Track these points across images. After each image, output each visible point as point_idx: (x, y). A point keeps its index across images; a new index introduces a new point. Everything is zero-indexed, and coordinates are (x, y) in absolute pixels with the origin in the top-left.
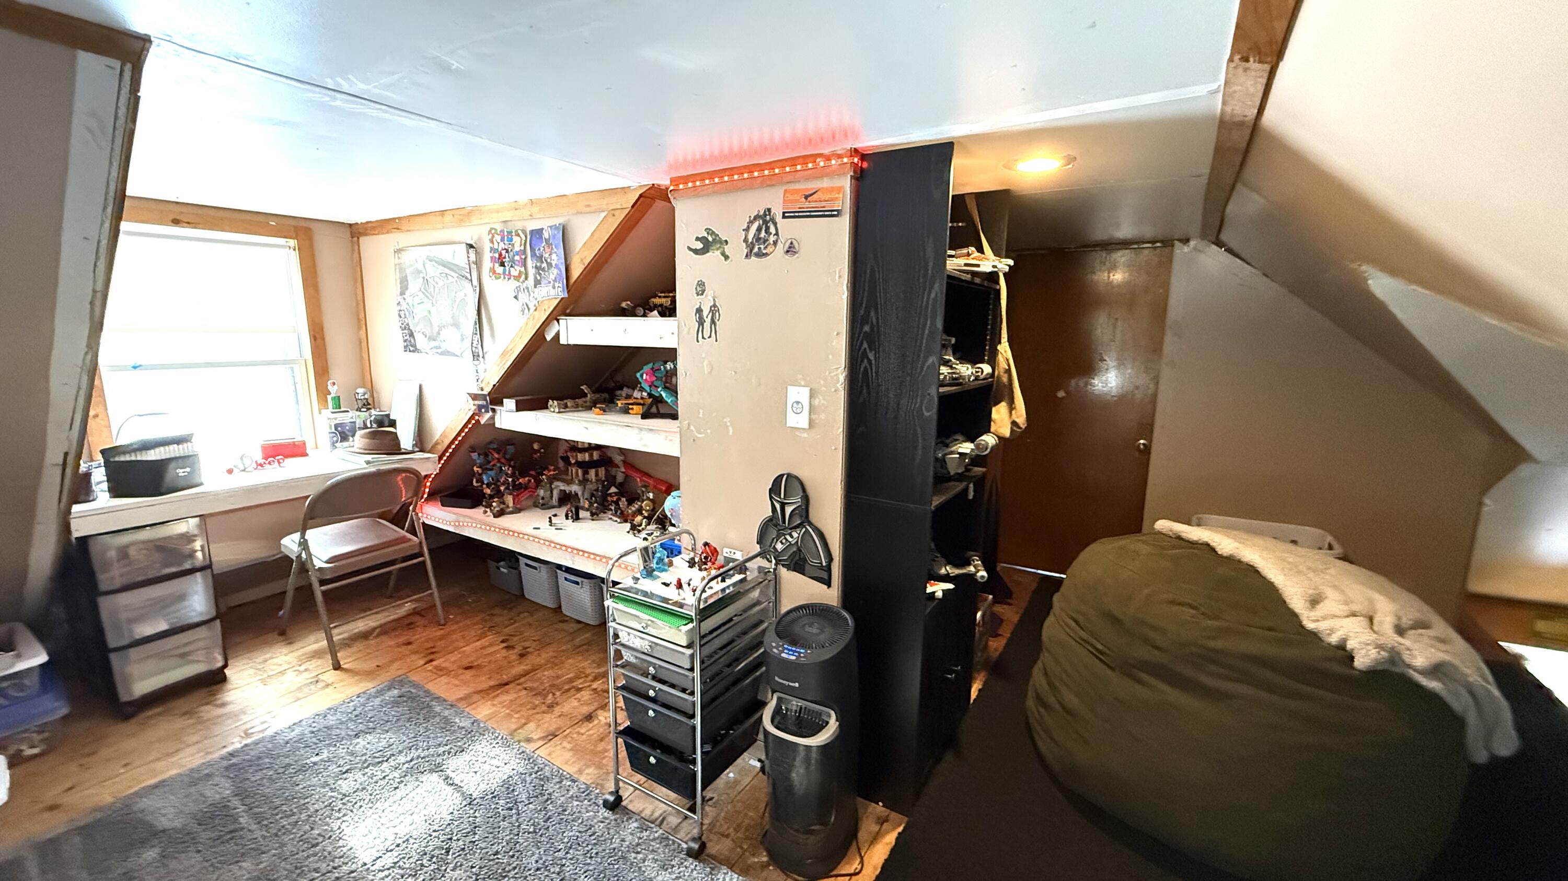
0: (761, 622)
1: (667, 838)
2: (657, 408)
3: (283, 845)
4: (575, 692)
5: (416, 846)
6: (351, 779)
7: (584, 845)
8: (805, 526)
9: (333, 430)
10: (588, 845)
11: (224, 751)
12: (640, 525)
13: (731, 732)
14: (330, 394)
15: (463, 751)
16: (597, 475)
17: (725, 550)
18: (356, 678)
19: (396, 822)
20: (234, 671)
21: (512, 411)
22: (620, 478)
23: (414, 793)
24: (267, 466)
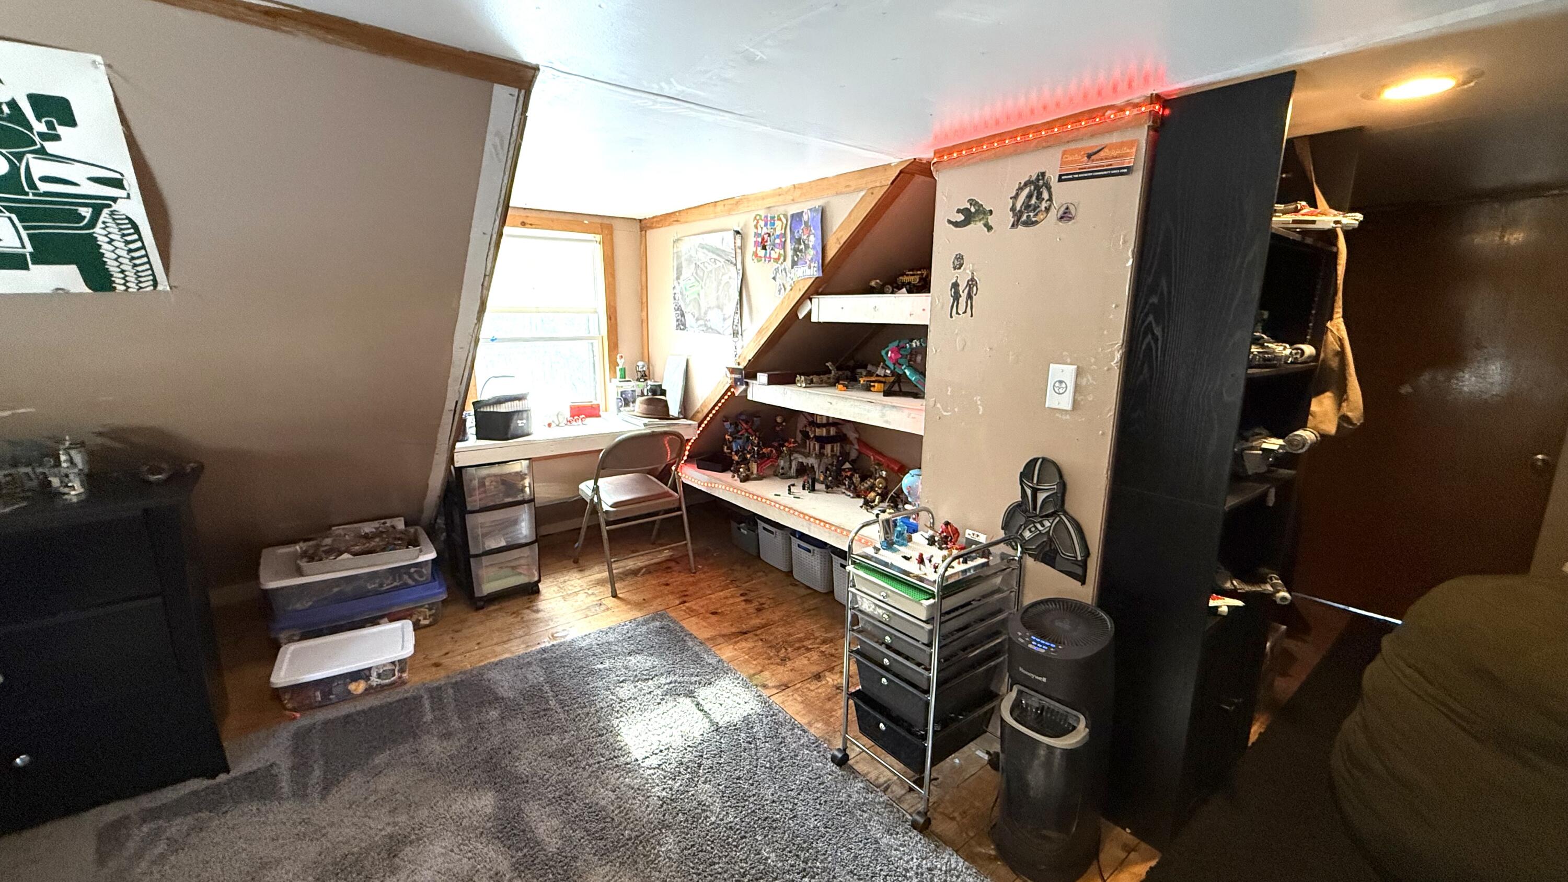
0: (1000, 611)
1: (892, 805)
2: (899, 386)
3: (578, 729)
4: (805, 651)
5: (674, 755)
6: (626, 688)
7: (814, 791)
8: (1059, 515)
9: (620, 397)
10: (817, 792)
11: (538, 647)
12: (874, 501)
13: (961, 717)
14: (618, 365)
15: (711, 684)
16: (832, 450)
17: (968, 531)
18: (629, 606)
19: (659, 732)
20: (544, 586)
21: (764, 385)
22: (854, 455)
23: (672, 711)
24: (574, 423)
